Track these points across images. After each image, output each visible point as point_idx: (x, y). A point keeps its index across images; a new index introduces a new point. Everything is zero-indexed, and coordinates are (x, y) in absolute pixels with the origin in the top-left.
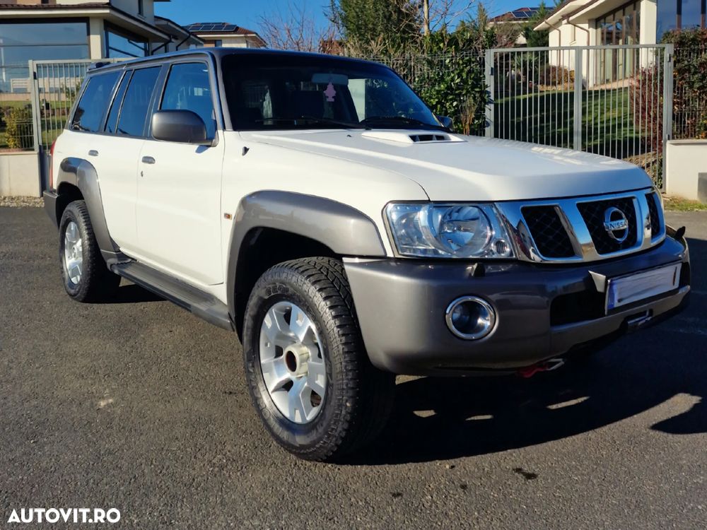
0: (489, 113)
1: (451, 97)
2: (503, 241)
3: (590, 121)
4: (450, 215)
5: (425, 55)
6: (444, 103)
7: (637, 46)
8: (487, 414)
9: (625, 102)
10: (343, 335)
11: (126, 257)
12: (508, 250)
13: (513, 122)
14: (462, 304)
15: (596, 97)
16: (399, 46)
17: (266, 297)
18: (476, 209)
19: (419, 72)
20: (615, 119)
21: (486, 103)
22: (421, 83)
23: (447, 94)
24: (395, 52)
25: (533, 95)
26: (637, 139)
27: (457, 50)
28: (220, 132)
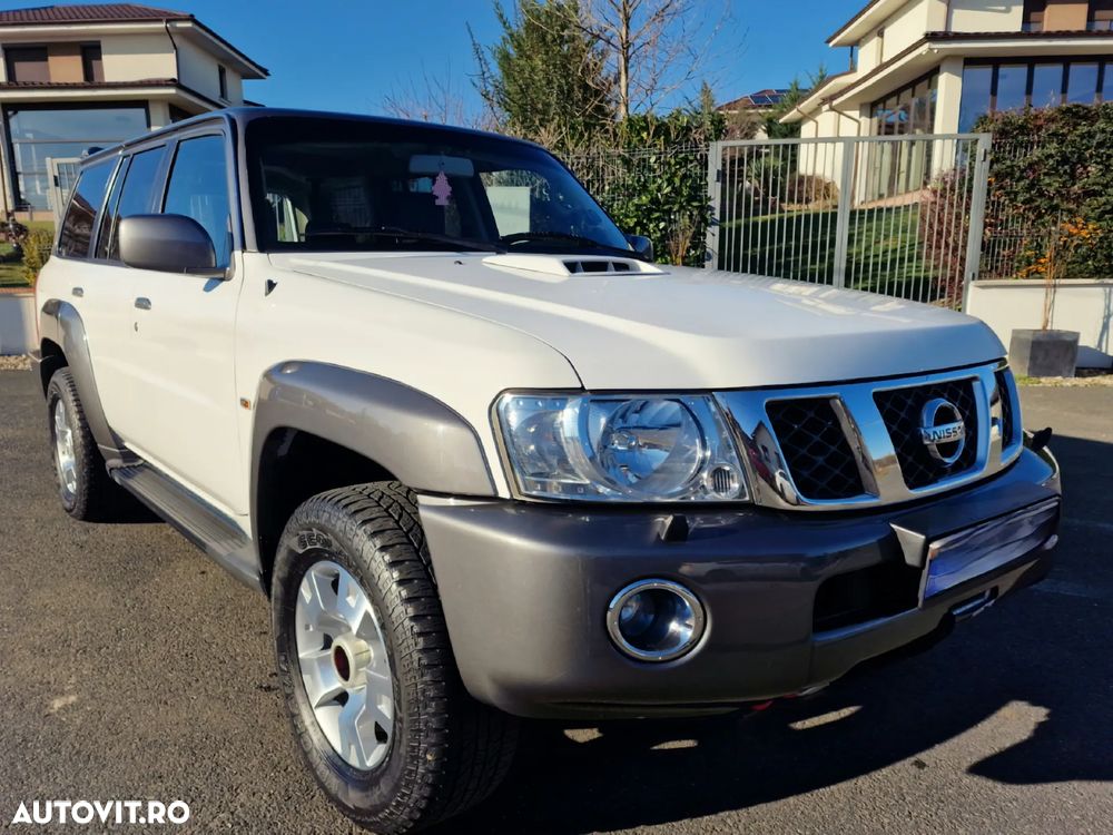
0: (712, 241)
1: (657, 215)
2: (727, 468)
3: (858, 254)
4: (623, 417)
5: (621, 150)
6: (646, 224)
7: (929, 137)
8: (688, 739)
9: (913, 225)
10: (420, 634)
11: (135, 457)
12: (735, 486)
13: (745, 255)
14: (641, 593)
15: (870, 219)
16: (582, 135)
17: (301, 551)
18: (676, 406)
19: (611, 177)
20: (896, 250)
21: (707, 225)
22: (613, 193)
23: (650, 211)
24: (576, 146)
25: (777, 215)
26: (926, 279)
27: (667, 142)
28: (237, 253)
